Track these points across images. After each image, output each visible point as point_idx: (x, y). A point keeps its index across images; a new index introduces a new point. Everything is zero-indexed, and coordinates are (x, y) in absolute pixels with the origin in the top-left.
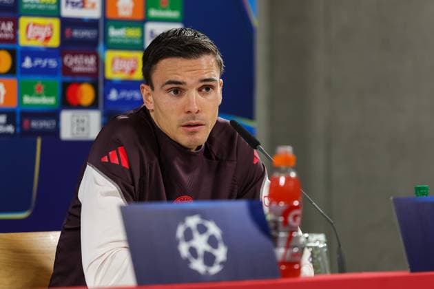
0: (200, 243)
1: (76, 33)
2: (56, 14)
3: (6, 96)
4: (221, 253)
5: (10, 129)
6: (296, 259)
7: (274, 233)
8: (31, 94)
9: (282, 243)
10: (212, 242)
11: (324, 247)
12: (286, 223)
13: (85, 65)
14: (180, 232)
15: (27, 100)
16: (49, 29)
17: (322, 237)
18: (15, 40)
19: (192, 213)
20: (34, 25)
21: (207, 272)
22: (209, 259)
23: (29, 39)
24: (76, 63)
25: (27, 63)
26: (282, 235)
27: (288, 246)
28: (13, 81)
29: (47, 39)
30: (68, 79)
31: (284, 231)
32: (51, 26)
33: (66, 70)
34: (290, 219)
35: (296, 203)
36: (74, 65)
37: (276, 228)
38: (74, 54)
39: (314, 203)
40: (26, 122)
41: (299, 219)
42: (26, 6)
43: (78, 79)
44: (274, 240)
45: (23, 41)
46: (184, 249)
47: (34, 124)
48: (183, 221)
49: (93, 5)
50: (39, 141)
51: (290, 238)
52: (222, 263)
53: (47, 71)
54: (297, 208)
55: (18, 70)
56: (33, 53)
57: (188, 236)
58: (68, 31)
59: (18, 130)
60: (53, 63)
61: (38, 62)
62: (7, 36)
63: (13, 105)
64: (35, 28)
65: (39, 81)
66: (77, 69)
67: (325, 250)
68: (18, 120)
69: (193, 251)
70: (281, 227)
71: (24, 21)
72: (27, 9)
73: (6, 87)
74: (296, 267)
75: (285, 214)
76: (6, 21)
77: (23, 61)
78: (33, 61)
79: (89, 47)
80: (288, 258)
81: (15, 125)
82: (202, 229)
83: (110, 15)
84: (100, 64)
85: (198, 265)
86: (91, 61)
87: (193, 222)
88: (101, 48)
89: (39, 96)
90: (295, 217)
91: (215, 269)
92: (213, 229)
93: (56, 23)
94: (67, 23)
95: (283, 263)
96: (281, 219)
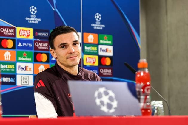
0: (105, 99)
4: (115, 104)
6: (149, 108)
7: (139, 97)
9: (142, 101)
10: (111, 99)
11: (162, 107)
12: (144, 92)
14: (96, 94)
21: (108, 112)
22: (109, 106)
26: (142, 97)
27: (145, 102)
28: (48, 65)
34: (146, 90)
35: (148, 83)
37: (140, 95)
39: (159, 94)
41: (149, 92)
44: (139, 99)
51: (146, 98)
52: (115, 108)
54: (149, 85)
55: (50, 61)
57: (100, 96)
62: (45, 48)
69: (102, 103)
70: (142, 94)
73: (45, 67)
74: (149, 111)
75: (143, 88)
76: (45, 43)
80: (145, 107)
82: (106, 93)
83: (85, 42)
85: (104, 109)
87: (102, 90)
90: (148, 89)
91: (112, 111)
92: (111, 94)
95: (143, 109)
96: (142, 90)
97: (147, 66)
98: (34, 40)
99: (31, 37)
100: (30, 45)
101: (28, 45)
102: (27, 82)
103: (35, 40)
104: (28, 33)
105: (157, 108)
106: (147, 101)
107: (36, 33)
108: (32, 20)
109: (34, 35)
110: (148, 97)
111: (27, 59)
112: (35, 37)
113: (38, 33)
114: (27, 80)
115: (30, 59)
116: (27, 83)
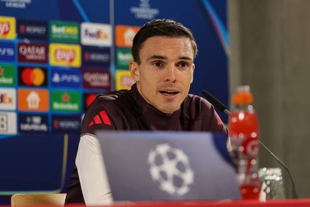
0: (170, 168)
1: (94, 57)
2: (78, 42)
3: (40, 103)
4: (188, 177)
5: (44, 127)
6: (257, 183)
7: (235, 161)
8: (59, 101)
9: (243, 169)
10: (180, 166)
11: (280, 181)
12: (245, 152)
13: (100, 81)
14: (152, 157)
15: (57, 106)
16: (73, 53)
17: (278, 171)
18: (46, 61)
19: (162, 142)
20: (62, 50)
22: (178, 182)
23: (57, 60)
24: (93, 78)
25: (56, 78)
26: (243, 163)
27: (248, 172)
28: (45, 92)
29: (71, 60)
30: (88, 91)
31: (244, 159)
32: (74, 52)
33: (86, 84)
34: (249, 149)
35: (254, 135)
36: (92, 80)
38: (92, 72)
39: (272, 153)
40: (56, 123)
41: (256, 150)
42: (54, 36)
43: (95, 91)
44: (236, 167)
45: (53, 62)
46: (155, 172)
47: (63, 124)
48: (154, 148)
49: (106, 37)
50: (66, 138)
51: (249, 166)
52: (190, 186)
53: (72, 85)
54: (255, 139)
55: (49, 84)
56: (61, 71)
57: (159, 161)
58: (87, 55)
59: (50, 128)
60: (76, 79)
61: (65, 77)
62: (40, 58)
63: (46, 110)
64: (62, 53)
65: (65, 92)
66: (95, 84)
67: (281, 183)
68: (50, 121)
69: (163, 175)
70: (241, 156)
71: (53, 47)
72: (56, 38)
73: (40, 96)
74: (255, 190)
75: (245, 144)
76: (40, 46)
77: (53, 76)
78: (60, 76)
79: (103, 67)
80: (248, 182)
81: (47, 125)
82: (171, 156)
83: (119, 43)
84: (111, 80)
85: (168, 187)
86: (105, 78)
87: (163, 149)
88: (112, 68)
89: (66, 103)
90: (253, 147)
91: (183, 191)
92: (181, 156)
93: (78, 49)
94: (87, 50)
95: (244, 187)
96: (241, 149)
97: (250, 100)
98: (17, 41)
99: (12, 36)
100: (10, 52)
101: (6, 52)
102: (5, 126)
103: (21, 41)
104: (5, 28)
105: (271, 183)
106: (252, 169)
107: (22, 27)
108: (12, 3)
109: (18, 30)
110: (254, 162)
111: (4, 80)
112: (20, 34)
113: (25, 28)
114: (4, 123)
115: (10, 81)
116: (5, 128)
